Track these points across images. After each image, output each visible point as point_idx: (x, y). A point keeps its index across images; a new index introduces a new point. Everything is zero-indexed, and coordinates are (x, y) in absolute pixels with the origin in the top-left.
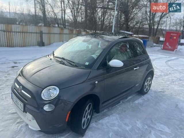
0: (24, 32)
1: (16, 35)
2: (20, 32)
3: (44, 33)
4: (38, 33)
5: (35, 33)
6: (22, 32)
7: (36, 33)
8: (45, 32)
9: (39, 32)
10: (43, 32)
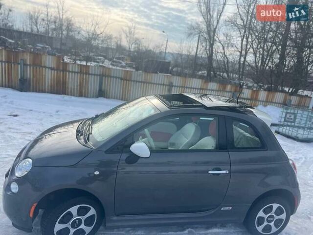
0: (147, 83)
1: (135, 85)
2: (141, 82)
3: (175, 86)
4: (166, 85)
5: (161, 84)
6: (144, 82)
7: (163, 85)
8: (177, 85)
9: (167, 83)
10: (174, 84)
